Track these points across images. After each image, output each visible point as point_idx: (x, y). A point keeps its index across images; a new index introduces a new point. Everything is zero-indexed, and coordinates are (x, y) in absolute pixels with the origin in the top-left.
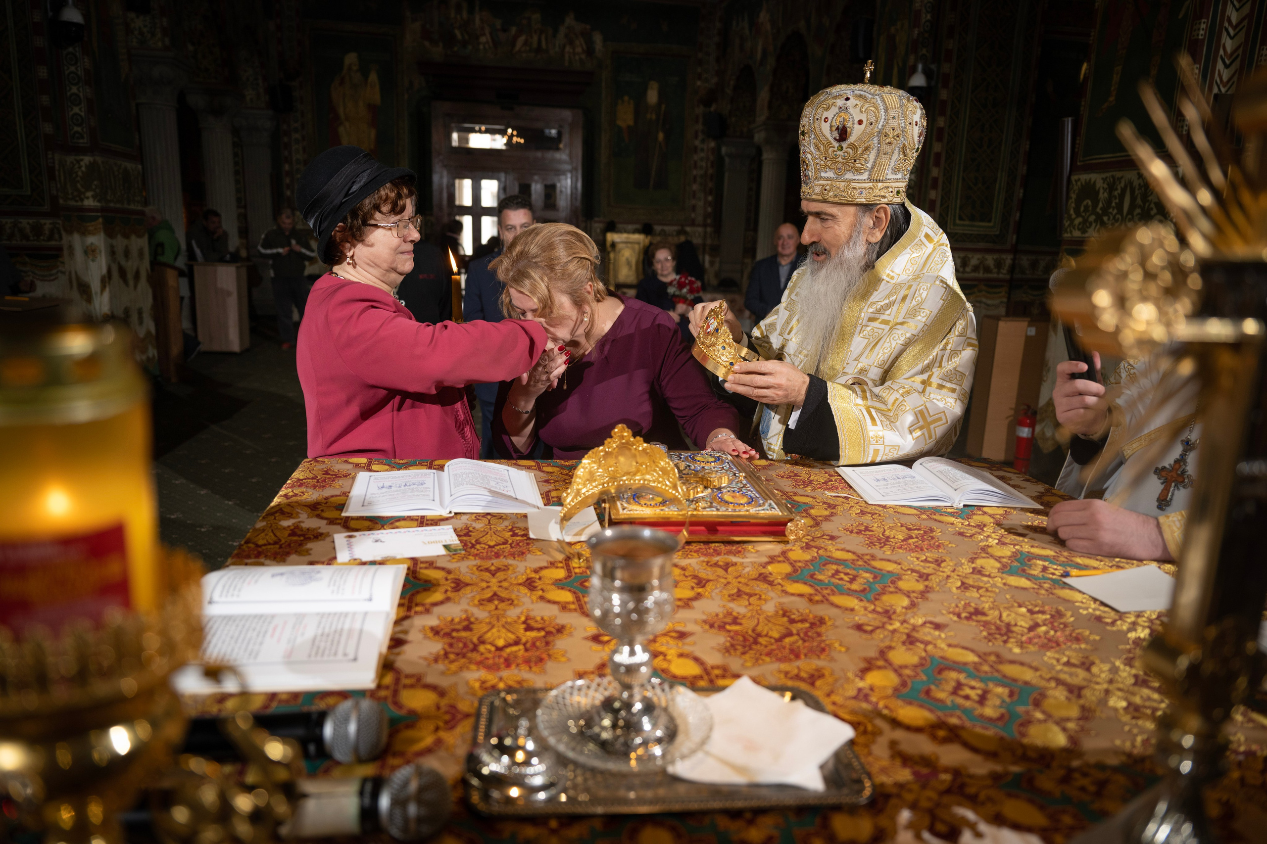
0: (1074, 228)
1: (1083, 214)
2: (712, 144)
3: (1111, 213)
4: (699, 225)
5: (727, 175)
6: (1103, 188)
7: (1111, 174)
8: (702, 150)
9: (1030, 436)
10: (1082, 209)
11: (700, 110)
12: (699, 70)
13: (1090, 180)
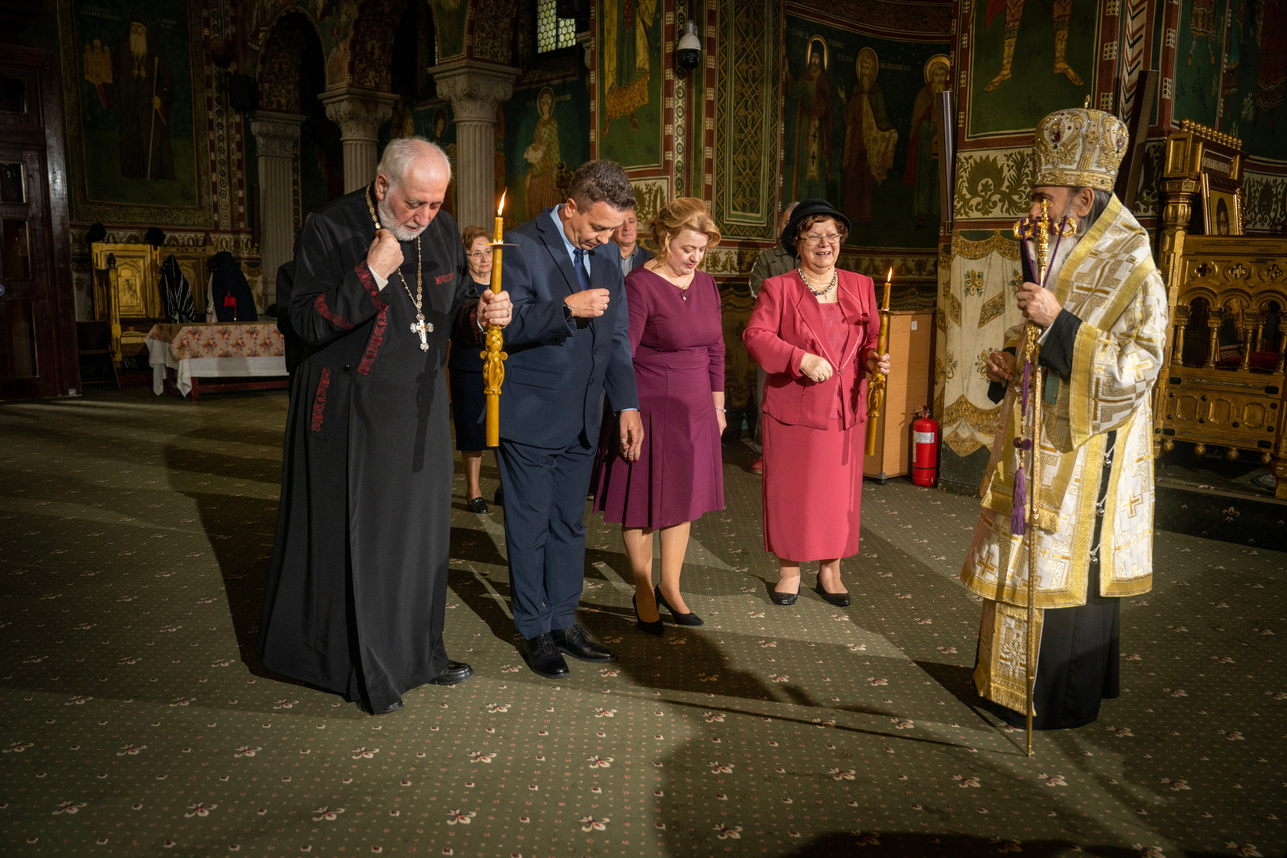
0: (971, 208)
1: (983, 194)
2: (238, 118)
3: (1024, 192)
4: (225, 232)
5: (261, 162)
6: (1008, 165)
7: (1017, 150)
8: (220, 125)
9: (933, 441)
10: (980, 188)
11: (212, 69)
12: (205, 13)
13: (988, 157)
